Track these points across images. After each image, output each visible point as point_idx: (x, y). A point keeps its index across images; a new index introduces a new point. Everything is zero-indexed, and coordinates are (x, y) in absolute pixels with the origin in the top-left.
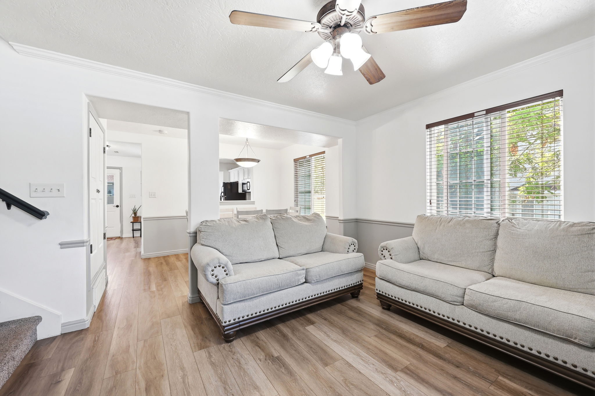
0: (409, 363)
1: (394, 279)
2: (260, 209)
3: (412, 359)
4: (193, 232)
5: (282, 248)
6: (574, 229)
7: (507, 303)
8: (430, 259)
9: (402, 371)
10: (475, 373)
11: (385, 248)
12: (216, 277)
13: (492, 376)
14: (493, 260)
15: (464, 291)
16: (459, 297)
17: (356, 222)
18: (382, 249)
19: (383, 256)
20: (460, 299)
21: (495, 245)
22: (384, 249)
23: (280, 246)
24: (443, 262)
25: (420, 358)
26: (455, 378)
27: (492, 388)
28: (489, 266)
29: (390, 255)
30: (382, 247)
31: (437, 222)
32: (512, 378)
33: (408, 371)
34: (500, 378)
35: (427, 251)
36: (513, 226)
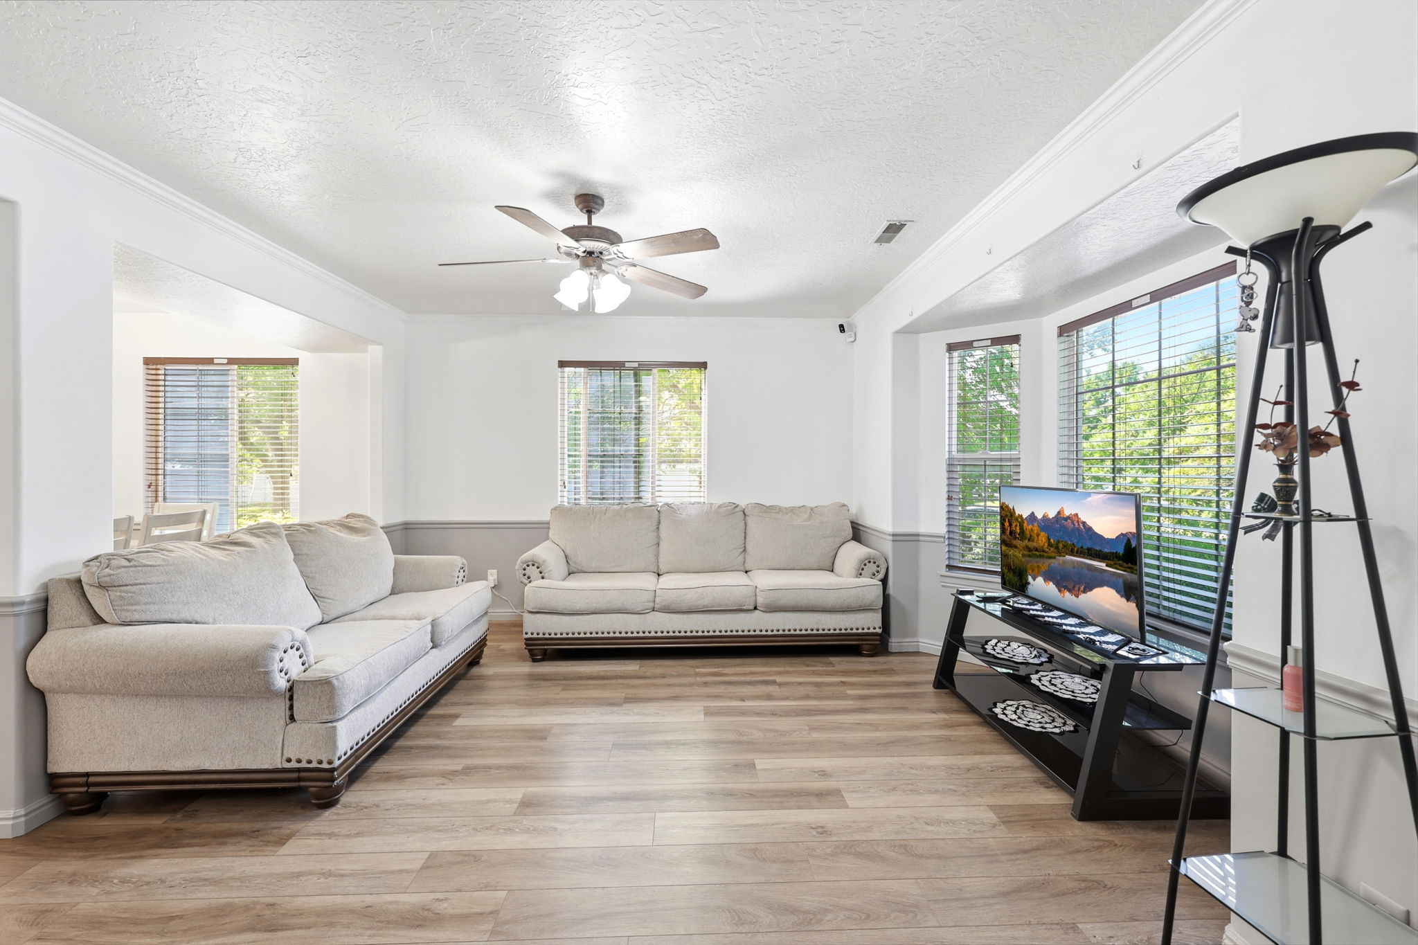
0: (624, 694)
1: (560, 607)
2: (123, 516)
3: (623, 691)
4: (34, 597)
5: (327, 598)
6: (722, 510)
7: (696, 592)
8: (584, 570)
9: (625, 702)
10: (680, 676)
11: (530, 563)
12: (286, 674)
13: (691, 671)
14: (657, 556)
15: (653, 593)
16: (649, 601)
17: (405, 529)
18: (525, 566)
19: (526, 577)
20: (651, 604)
21: (658, 537)
22: (528, 566)
23: (319, 595)
24: (602, 570)
25: (629, 686)
26: (669, 685)
27: (698, 679)
28: (655, 564)
29: (541, 573)
30: (523, 563)
31: (589, 514)
32: (703, 667)
33: (629, 700)
34: (697, 670)
35: (580, 559)
36: (674, 512)
